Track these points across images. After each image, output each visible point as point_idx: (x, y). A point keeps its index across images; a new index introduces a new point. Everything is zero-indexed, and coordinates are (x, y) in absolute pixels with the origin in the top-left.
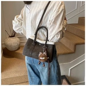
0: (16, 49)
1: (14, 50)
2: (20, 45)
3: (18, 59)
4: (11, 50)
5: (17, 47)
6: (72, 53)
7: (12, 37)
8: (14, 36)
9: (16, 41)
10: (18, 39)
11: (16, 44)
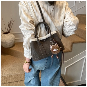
0: (11, 46)
1: (8, 47)
2: (14, 42)
3: (13, 57)
4: (5, 47)
5: (12, 44)
6: (68, 52)
7: (7, 33)
8: (9, 33)
9: (11, 38)
10: (13, 36)
11: (11, 41)
